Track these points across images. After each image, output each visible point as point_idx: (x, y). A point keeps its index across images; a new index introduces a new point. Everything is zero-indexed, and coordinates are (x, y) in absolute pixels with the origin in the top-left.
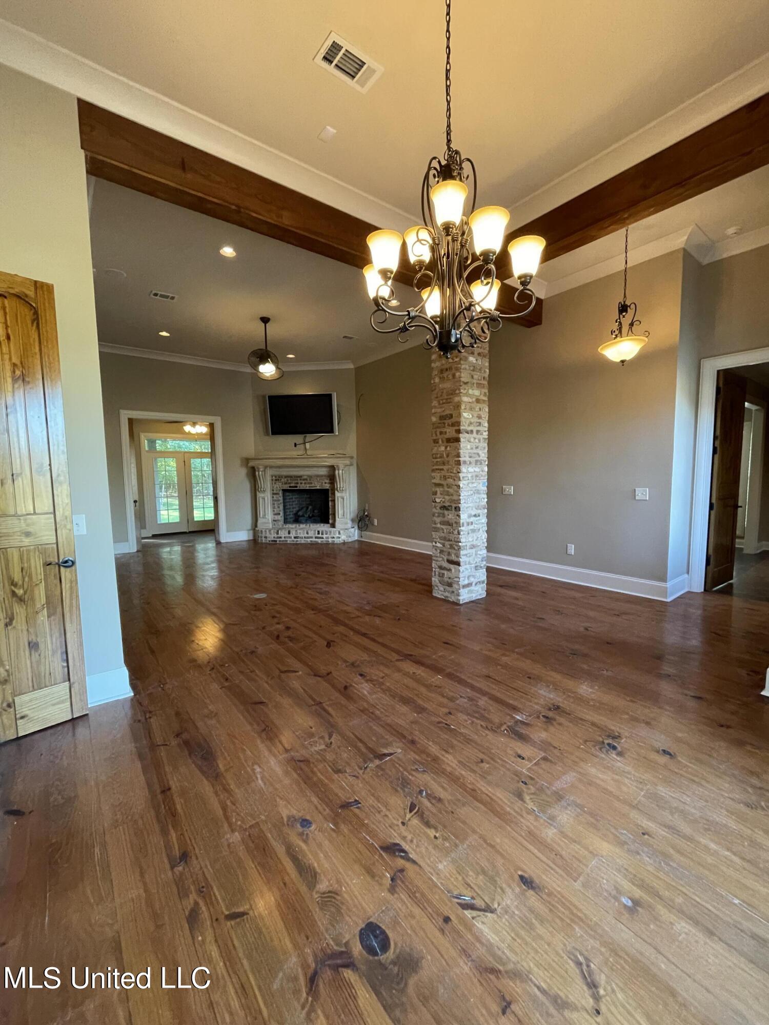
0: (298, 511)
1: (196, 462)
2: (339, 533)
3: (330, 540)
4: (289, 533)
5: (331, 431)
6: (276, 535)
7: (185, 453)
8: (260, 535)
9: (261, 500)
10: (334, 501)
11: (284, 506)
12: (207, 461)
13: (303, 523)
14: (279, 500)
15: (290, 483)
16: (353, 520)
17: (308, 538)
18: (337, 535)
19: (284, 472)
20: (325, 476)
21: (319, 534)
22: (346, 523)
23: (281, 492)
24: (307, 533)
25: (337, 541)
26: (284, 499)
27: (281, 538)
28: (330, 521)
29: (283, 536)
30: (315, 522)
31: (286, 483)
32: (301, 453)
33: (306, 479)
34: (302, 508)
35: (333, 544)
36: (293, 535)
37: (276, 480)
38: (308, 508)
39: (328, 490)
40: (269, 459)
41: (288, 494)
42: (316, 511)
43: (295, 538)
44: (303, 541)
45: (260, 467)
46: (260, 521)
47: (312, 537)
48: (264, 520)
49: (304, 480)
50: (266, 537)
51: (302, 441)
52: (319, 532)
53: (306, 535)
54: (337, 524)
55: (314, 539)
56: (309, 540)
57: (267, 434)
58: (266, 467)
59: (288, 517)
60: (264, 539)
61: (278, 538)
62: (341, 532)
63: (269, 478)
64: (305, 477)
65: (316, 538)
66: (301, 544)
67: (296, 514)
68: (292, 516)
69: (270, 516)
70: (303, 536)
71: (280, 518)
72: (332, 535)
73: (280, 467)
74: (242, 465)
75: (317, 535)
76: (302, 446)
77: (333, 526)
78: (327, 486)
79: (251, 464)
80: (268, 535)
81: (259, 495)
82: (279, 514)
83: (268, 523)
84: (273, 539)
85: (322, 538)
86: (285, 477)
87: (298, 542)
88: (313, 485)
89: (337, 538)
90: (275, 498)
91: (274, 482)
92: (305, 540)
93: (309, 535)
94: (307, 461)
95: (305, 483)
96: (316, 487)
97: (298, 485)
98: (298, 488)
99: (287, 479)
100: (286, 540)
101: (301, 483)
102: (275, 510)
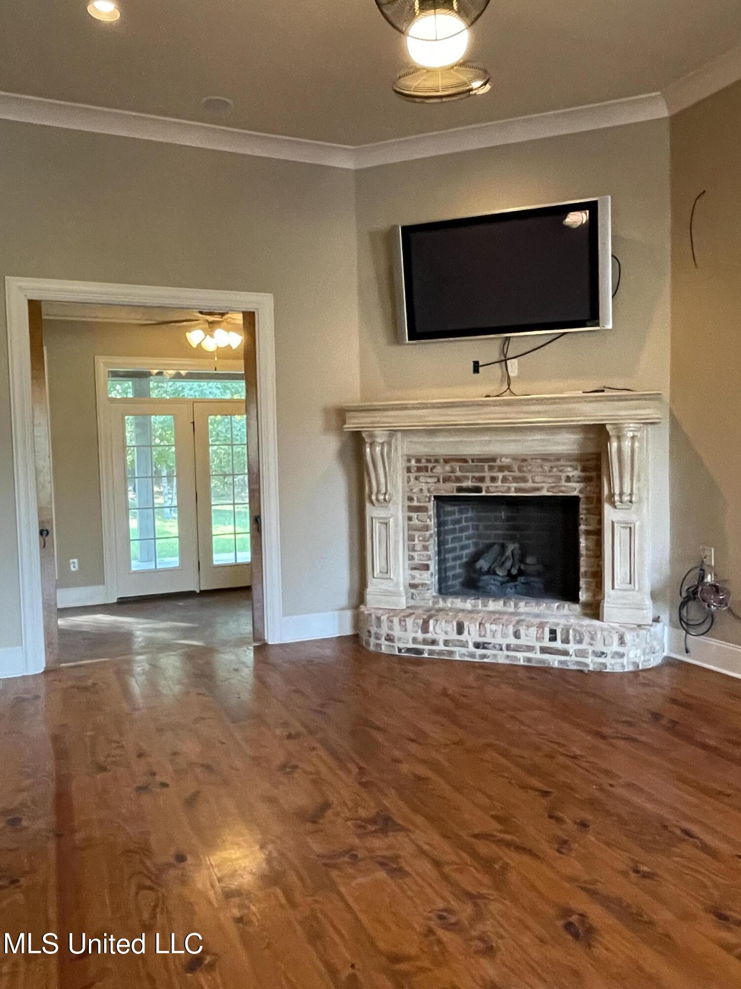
0: (476, 557)
1: (217, 424)
2: (622, 642)
4: (460, 630)
5: (593, 316)
6: (420, 636)
7: (194, 402)
8: (373, 630)
9: (377, 525)
10: (597, 534)
11: (441, 544)
12: (240, 420)
13: (496, 597)
14: (427, 528)
15: (458, 479)
16: (655, 596)
17: (517, 649)
18: (615, 647)
19: (443, 446)
20: (568, 457)
21: (553, 638)
22: (640, 608)
23: (431, 505)
24: (517, 635)
25: (613, 665)
26: (440, 524)
27: (434, 642)
28: (583, 596)
29: (441, 638)
30: (530, 593)
31: (446, 480)
32: (492, 388)
33: (509, 468)
34: (489, 547)
35: (600, 674)
36: (472, 634)
37: (419, 469)
38: (503, 547)
39: (576, 499)
40: (404, 408)
41: (449, 508)
42: (530, 560)
43: (477, 645)
44: (501, 658)
45: (378, 432)
46: (374, 588)
47: (528, 649)
48: (384, 585)
49: (501, 469)
50: (389, 638)
51: (496, 356)
52: (553, 632)
53: (513, 641)
54: (609, 607)
55: (538, 656)
56: (520, 655)
57: (397, 340)
58: (393, 433)
59: (450, 574)
60: (383, 641)
61: (425, 642)
62: (628, 637)
63: (400, 465)
64: (506, 461)
65: (544, 650)
66: (494, 666)
67: (470, 564)
68: (458, 571)
69: (401, 574)
70: (504, 642)
71: (430, 578)
72: (599, 648)
73: (432, 432)
74: (327, 429)
75: (547, 643)
76: (497, 369)
77: (594, 610)
78: (574, 489)
79: (353, 423)
80: (397, 632)
81: (371, 511)
82: (427, 567)
83: (396, 594)
84: (411, 645)
85: (566, 653)
86: (446, 461)
87: (485, 660)
88: (530, 484)
89: (612, 657)
90: (415, 522)
91: (412, 476)
92: (508, 657)
93: (523, 641)
94: (517, 413)
95: (505, 479)
96: (537, 489)
97: (483, 485)
98: (484, 494)
99: (452, 467)
100: (451, 653)
101: (493, 479)
102: (415, 554)
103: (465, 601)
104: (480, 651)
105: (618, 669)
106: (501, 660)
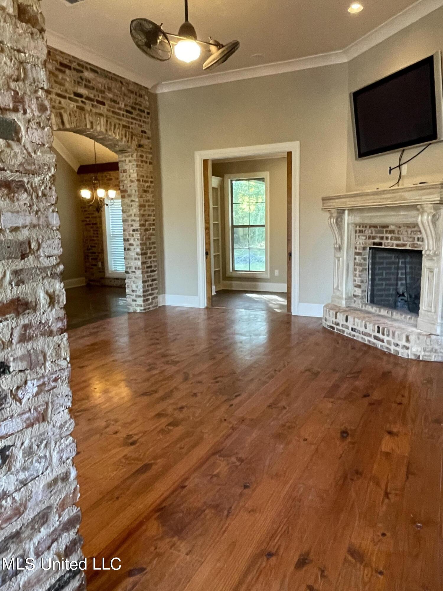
2: (408, 340)
3: (392, 348)
6: (334, 320)
9: (336, 261)
14: (361, 265)
15: (374, 238)
17: (365, 334)
19: (366, 218)
21: (378, 331)
23: (367, 252)
24: (366, 327)
25: (403, 353)
26: (374, 264)
29: (341, 323)
31: (369, 238)
33: (393, 232)
37: (360, 232)
43: (352, 330)
45: (333, 211)
46: (334, 294)
47: (370, 335)
48: (338, 293)
49: (390, 232)
50: (325, 319)
52: (379, 328)
53: (364, 330)
55: (372, 340)
56: (367, 338)
61: (336, 323)
62: (412, 338)
63: (346, 228)
64: (392, 228)
65: (376, 338)
69: (344, 288)
70: (361, 330)
71: (361, 293)
72: (396, 341)
73: (361, 210)
75: (376, 334)
79: (324, 206)
81: (335, 253)
82: (360, 286)
83: (340, 298)
84: (331, 325)
85: (383, 341)
86: (370, 227)
87: (354, 338)
88: (401, 242)
89: (402, 348)
90: (357, 261)
91: (357, 235)
92: (362, 338)
93: (367, 331)
94: (381, 199)
95: (391, 239)
96: (404, 245)
97: (383, 242)
98: (383, 247)
99: (371, 231)
100: (343, 331)
101: (387, 238)
102: (356, 279)
103: (372, 308)
104: (353, 333)
105: (405, 356)
106: (360, 340)
